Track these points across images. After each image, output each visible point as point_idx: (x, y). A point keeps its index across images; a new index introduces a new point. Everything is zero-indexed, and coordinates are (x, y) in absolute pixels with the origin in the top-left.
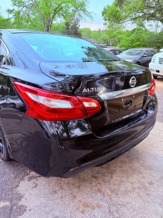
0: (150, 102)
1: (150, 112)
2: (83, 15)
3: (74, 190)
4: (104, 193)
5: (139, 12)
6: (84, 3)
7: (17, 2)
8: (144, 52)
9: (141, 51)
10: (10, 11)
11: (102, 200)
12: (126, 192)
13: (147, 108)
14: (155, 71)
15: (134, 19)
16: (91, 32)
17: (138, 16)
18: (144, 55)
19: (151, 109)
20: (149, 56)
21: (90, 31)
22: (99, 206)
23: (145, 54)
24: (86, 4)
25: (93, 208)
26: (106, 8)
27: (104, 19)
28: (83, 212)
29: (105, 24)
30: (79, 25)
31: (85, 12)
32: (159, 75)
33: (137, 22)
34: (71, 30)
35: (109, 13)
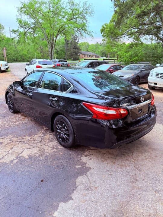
0: (152, 110)
1: (152, 115)
2: (84, 34)
3: (113, 160)
4: (130, 161)
5: (135, 28)
6: (85, 24)
7: (23, 25)
8: (143, 67)
9: (141, 66)
10: (15, 32)
11: (130, 163)
12: (142, 160)
13: (150, 113)
14: (153, 83)
15: (130, 34)
16: (90, 47)
17: (134, 31)
18: (143, 70)
19: (153, 114)
20: (146, 70)
21: (88, 46)
22: (129, 166)
23: (143, 68)
24: (86, 25)
25: (126, 167)
26: (104, 26)
27: (102, 36)
28: (121, 168)
29: (104, 40)
30: (78, 40)
31: (86, 31)
32: (157, 87)
33: (134, 36)
34: (70, 45)
35: (107, 31)
